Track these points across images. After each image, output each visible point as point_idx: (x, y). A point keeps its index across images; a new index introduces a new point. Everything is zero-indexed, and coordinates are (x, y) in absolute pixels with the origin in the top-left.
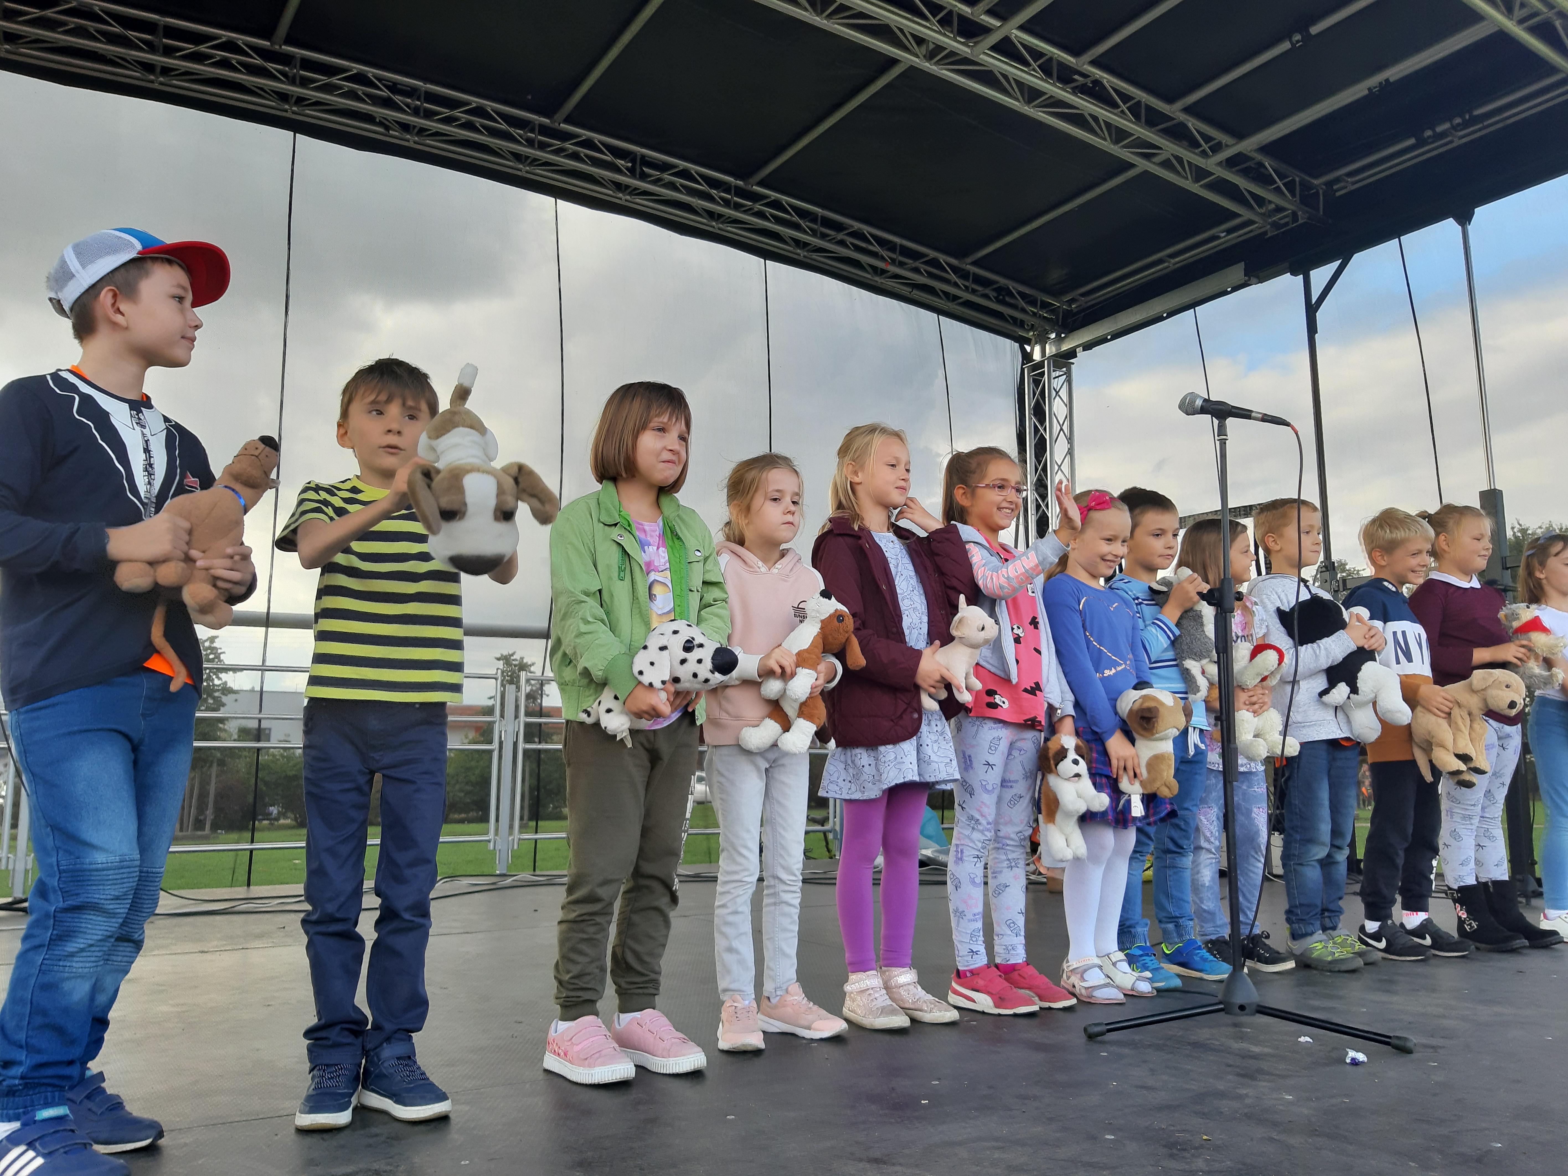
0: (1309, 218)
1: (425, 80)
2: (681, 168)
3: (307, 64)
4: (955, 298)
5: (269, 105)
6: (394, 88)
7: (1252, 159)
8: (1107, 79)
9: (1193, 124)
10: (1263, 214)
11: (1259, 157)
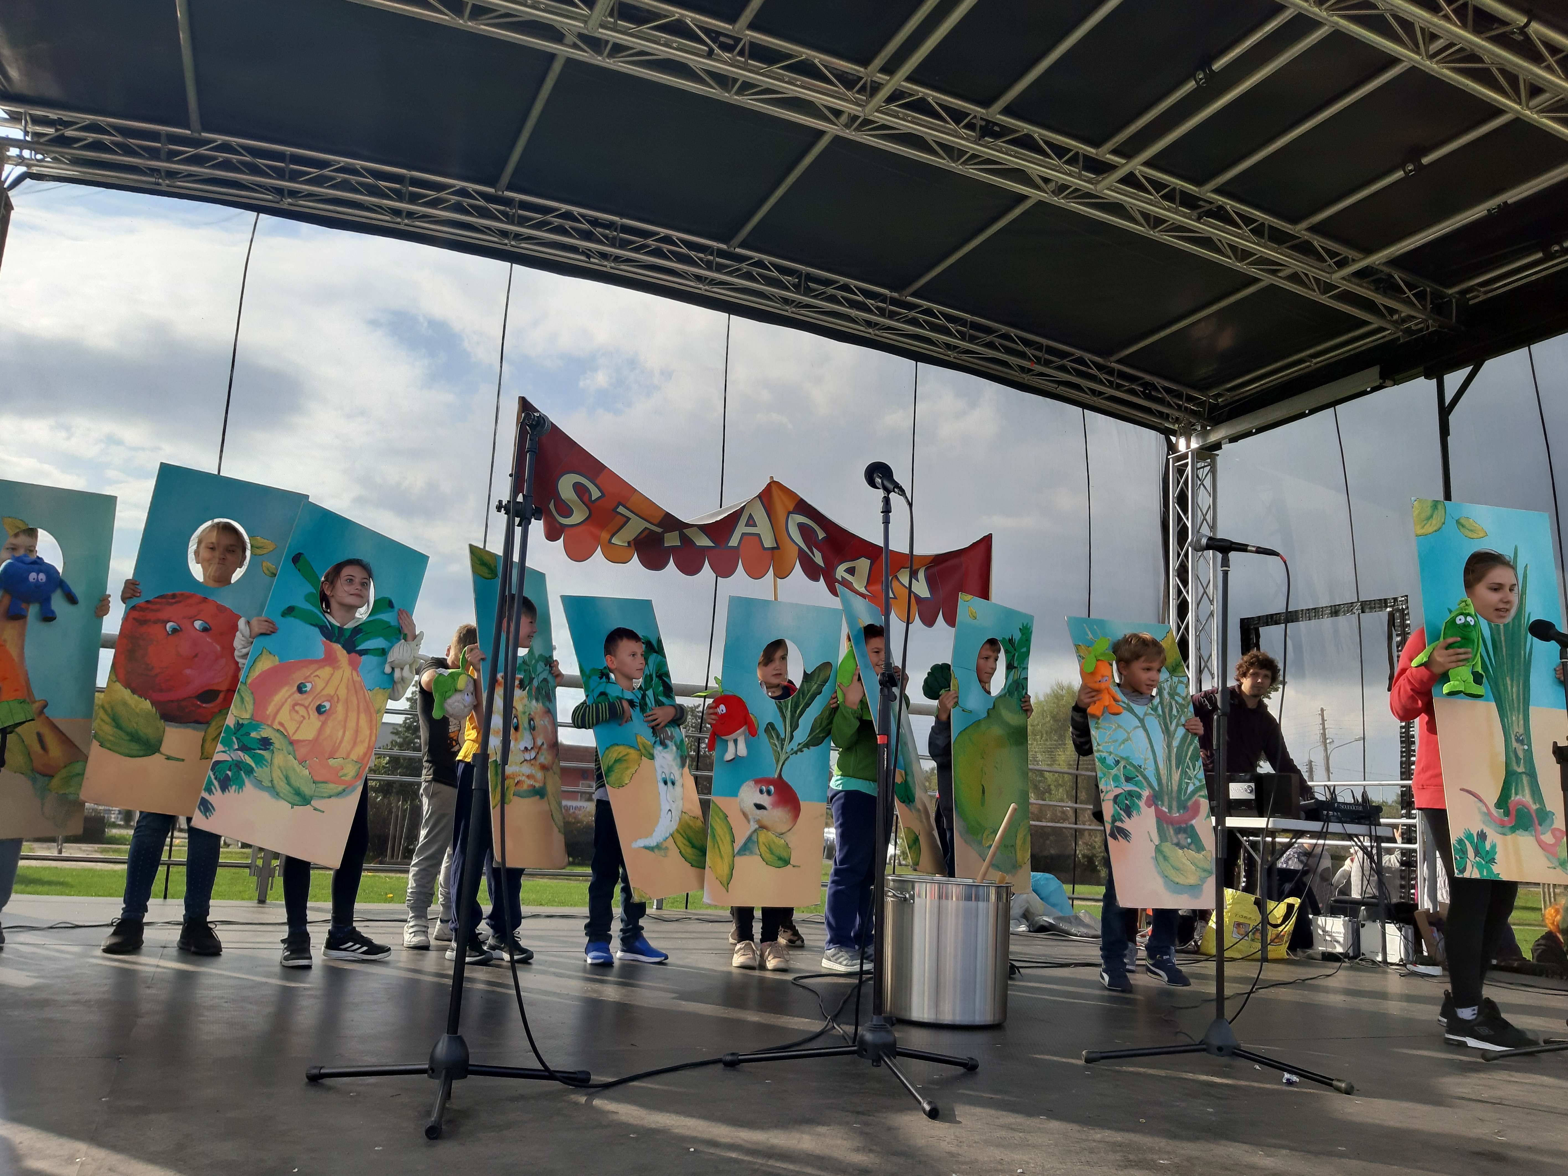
0: (1439, 327)
1: (622, 215)
2: (842, 283)
3: (524, 205)
4: (1100, 394)
5: (492, 240)
6: (595, 222)
7: (1382, 271)
8: (1230, 204)
9: (1317, 242)
10: (1396, 322)
11: (1387, 270)
